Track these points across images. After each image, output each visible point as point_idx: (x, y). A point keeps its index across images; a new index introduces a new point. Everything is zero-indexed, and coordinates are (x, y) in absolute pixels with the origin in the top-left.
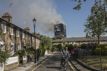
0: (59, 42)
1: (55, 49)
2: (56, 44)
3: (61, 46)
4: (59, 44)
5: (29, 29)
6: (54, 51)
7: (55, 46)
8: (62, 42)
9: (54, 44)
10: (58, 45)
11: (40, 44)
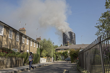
0: (65, 49)
1: (60, 58)
2: (60, 51)
3: (67, 54)
4: (65, 51)
5: (24, 30)
6: (58, 60)
7: (60, 53)
8: (68, 49)
9: (59, 51)
10: (63, 53)
11: (38, 49)
